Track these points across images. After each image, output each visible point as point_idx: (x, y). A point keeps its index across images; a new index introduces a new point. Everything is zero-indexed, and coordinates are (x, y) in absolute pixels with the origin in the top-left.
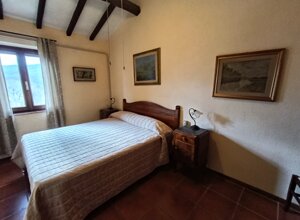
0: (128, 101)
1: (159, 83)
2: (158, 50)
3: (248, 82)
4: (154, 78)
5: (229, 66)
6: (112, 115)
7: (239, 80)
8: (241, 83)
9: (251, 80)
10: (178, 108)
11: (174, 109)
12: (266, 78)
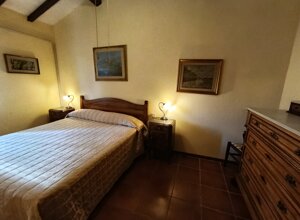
0: (86, 98)
1: (126, 79)
2: (124, 47)
4: (121, 75)
5: (189, 69)
6: (70, 114)
7: (195, 79)
9: (203, 80)
10: (146, 102)
11: (143, 103)
12: (212, 79)
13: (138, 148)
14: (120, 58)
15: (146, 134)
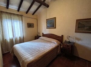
0: (44, 34)
1: (55, 28)
2: (55, 18)
3: (88, 28)
4: (54, 26)
5: (81, 23)
6: (40, 38)
7: (84, 27)
8: (85, 28)
9: (89, 27)
10: (62, 36)
11: (61, 36)
13: (58, 52)
14: (54, 21)
15: (62, 47)
